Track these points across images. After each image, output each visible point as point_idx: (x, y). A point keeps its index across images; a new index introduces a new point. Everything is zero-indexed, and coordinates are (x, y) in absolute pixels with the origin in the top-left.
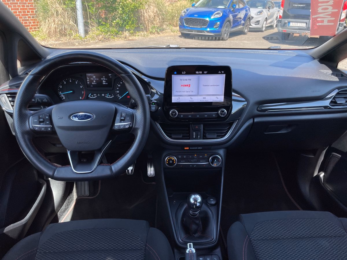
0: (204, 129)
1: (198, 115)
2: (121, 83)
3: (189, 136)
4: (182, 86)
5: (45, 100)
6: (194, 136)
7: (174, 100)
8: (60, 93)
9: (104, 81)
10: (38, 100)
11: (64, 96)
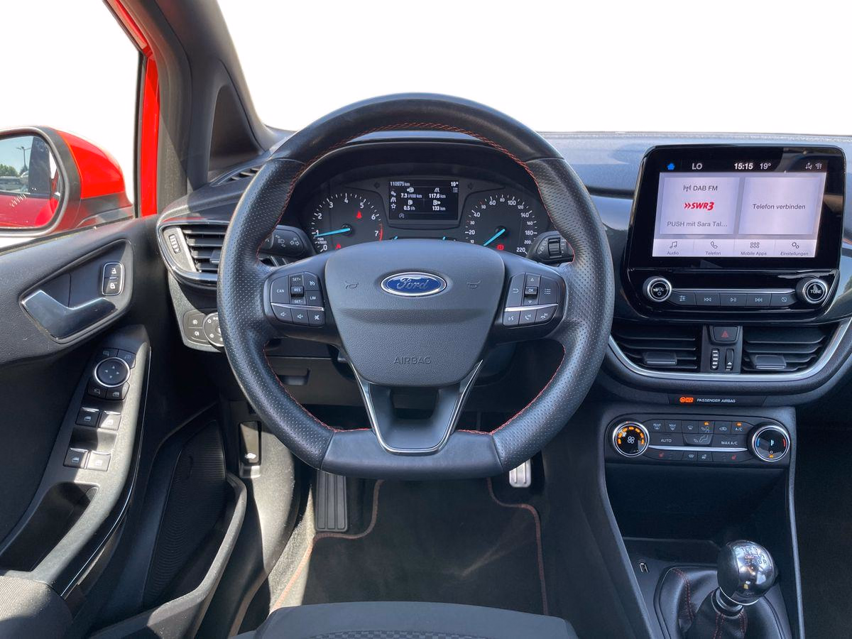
0: (745, 342)
1: (734, 296)
2: (484, 207)
3: (698, 363)
4: (687, 205)
5: (295, 242)
6: (715, 361)
7: (660, 248)
8: (316, 234)
9: (435, 202)
10: (276, 239)
11: (325, 242)
